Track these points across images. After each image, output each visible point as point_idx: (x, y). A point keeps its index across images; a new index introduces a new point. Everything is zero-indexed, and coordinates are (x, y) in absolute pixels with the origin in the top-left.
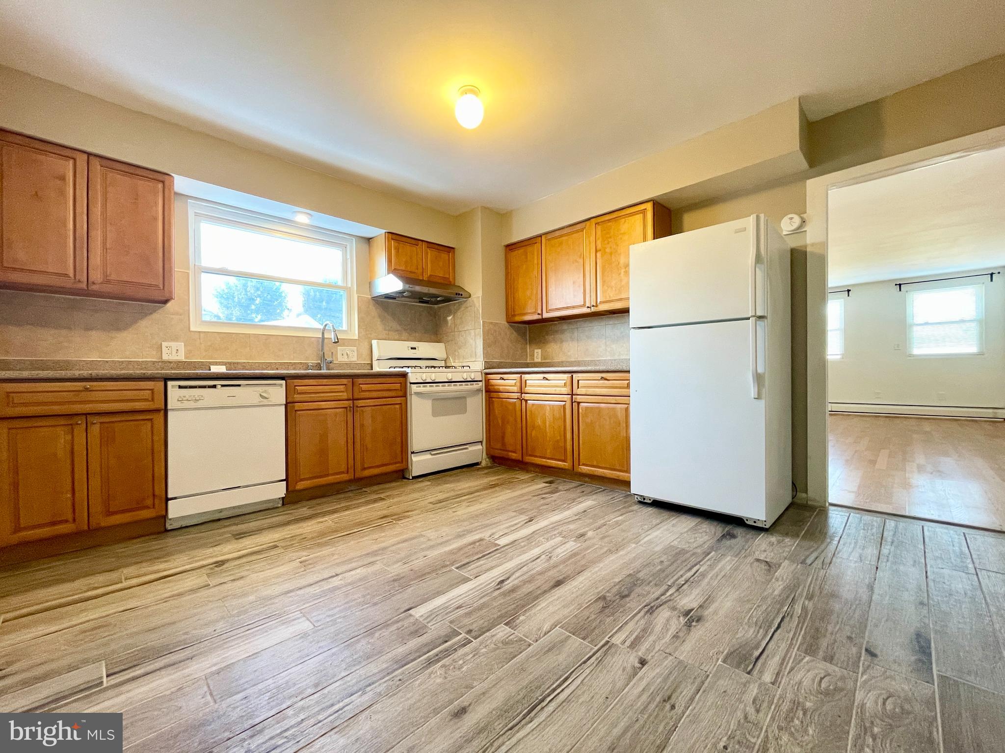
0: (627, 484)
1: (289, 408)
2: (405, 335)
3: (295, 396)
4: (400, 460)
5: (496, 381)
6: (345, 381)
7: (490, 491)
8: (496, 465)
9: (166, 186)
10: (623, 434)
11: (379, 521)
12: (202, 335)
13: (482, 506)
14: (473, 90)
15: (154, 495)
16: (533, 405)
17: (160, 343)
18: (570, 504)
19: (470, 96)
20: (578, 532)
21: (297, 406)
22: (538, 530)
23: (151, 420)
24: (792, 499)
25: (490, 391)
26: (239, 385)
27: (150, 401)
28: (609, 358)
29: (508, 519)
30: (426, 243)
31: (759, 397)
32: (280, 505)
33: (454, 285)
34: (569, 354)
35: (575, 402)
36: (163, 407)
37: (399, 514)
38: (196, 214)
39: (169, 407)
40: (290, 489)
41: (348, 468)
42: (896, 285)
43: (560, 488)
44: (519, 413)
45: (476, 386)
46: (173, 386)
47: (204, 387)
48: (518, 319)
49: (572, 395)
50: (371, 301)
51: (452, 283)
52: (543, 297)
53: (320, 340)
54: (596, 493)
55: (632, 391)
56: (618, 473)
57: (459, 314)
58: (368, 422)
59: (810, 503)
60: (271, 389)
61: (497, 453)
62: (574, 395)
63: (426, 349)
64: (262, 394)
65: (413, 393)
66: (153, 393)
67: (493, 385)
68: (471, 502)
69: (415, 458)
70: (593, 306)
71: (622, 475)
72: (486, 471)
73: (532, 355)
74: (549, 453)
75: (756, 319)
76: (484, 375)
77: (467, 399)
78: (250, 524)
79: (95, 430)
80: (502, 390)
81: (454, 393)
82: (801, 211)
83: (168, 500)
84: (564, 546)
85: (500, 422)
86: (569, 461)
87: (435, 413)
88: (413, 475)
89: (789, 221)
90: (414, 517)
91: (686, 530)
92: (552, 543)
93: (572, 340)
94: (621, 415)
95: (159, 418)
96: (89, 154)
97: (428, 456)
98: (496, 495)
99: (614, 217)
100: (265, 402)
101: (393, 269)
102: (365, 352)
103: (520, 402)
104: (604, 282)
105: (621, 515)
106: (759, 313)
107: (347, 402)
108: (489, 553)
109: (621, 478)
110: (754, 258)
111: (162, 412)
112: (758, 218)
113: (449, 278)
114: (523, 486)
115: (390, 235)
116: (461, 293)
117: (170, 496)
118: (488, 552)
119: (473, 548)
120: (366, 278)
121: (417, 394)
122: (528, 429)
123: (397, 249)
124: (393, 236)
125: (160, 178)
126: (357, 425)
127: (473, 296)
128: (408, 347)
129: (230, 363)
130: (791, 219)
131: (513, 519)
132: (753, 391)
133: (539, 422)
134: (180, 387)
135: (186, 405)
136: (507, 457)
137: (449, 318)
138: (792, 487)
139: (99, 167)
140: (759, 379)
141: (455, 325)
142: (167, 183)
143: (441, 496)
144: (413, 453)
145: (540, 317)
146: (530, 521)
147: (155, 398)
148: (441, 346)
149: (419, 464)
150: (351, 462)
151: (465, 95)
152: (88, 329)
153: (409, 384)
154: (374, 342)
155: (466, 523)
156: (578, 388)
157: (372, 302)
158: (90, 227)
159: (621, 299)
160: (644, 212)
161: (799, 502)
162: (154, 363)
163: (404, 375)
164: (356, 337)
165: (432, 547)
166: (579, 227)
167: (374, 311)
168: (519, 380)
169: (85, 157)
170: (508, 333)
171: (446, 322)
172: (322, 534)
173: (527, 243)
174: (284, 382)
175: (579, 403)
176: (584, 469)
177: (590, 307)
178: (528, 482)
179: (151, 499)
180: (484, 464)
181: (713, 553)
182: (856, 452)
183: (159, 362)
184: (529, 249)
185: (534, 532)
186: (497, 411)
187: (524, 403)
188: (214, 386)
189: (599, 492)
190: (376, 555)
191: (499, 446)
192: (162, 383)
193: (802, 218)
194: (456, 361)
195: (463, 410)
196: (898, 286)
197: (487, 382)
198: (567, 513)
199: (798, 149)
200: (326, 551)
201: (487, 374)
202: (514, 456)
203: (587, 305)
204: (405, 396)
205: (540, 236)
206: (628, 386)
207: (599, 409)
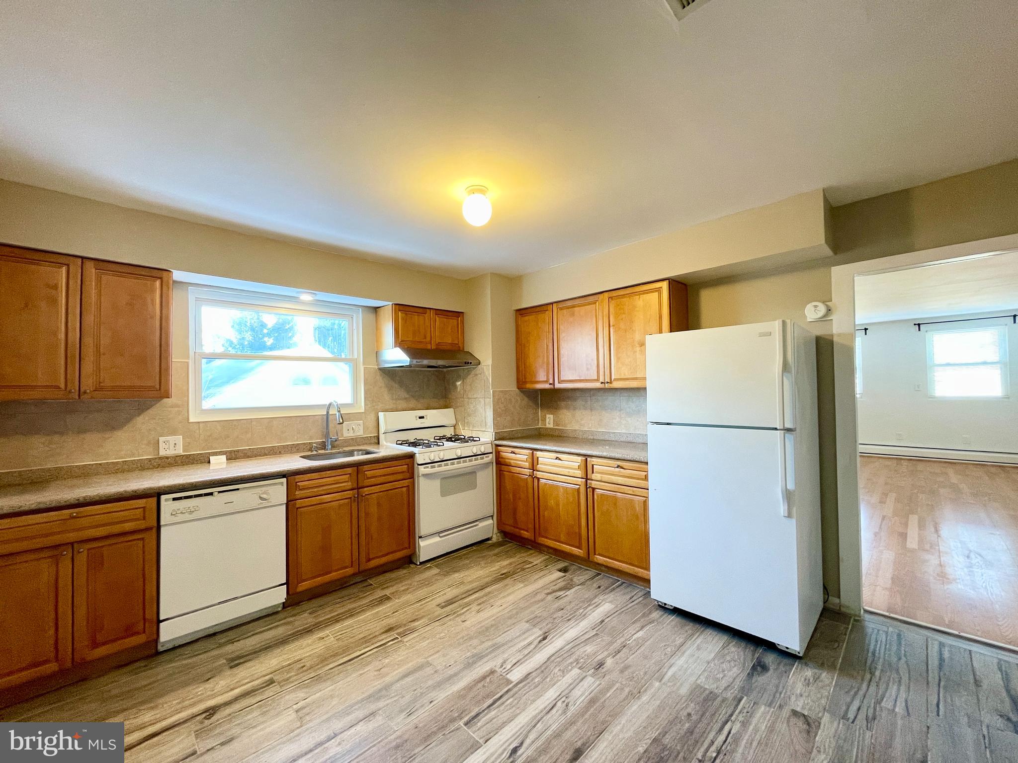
0: (647, 581)
1: (290, 507)
2: (413, 403)
3: (297, 493)
4: (407, 546)
5: (507, 454)
6: (349, 470)
7: (501, 584)
8: (507, 539)
9: (164, 281)
10: (641, 527)
11: (384, 636)
12: (201, 425)
13: (495, 610)
14: (482, 190)
15: (144, 619)
16: (546, 484)
17: (157, 438)
18: (586, 608)
19: (478, 196)
20: (596, 660)
21: (299, 503)
22: (553, 655)
23: (143, 539)
24: (824, 603)
25: (500, 463)
26: (238, 489)
27: (141, 520)
28: (624, 431)
29: (520, 635)
30: (435, 311)
31: (789, 516)
32: (280, 609)
33: (463, 351)
34: (583, 422)
35: (590, 487)
36: (156, 525)
37: (405, 625)
38: (197, 299)
39: (162, 523)
40: (290, 593)
41: (352, 562)
42: (915, 324)
43: (576, 580)
44: (531, 491)
45: (487, 459)
46: (166, 500)
47: (200, 495)
48: (529, 386)
49: (587, 479)
50: (378, 371)
51: (461, 349)
52: (554, 365)
53: (325, 417)
54: (614, 589)
55: (652, 483)
56: (636, 569)
57: (469, 380)
58: (374, 510)
59: (843, 609)
60: (271, 489)
61: (508, 529)
62: (589, 479)
63: (434, 416)
64: (262, 496)
65: (420, 475)
66: (144, 511)
67: (502, 458)
68: (482, 604)
69: (422, 543)
70: (607, 383)
71: (640, 572)
72: (497, 551)
73: (544, 420)
74: (563, 538)
75: (784, 433)
76: (494, 446)
77: (478, 474)
78: (247, 640)
79: (82, 559)
80: (513, 465)
81: (464, 469)
82: (826, 300)
83: (159, 621)
84: (581, 684)
85: (511, 496)
86: (583, 549)
87: (444, 493)
88: (421, 561)
89: (813, 309)
90: (422, 631)
91: (713, 655)
92: (568, 678)
93: (585, 409)
94: (639, 508)
95: (151, 536)
96: (83, 258)
97: (437, 539)
98: (509, 591)
99: (628, 292)
100: (265, 504)
101: (400, 342)
102: (371, 424)
103: (531, 479)
104: (618, 359)
105: (642, 628)
106: (788, 425)
107: (351, 492)
108: (501, 697)
109: (640, 575)
110: (781, 366)
111: (154, 530)
112: (784, 323)
113: (458, 344)
114: (537, 577)
115: (397, 306)
116: (470, 361)
117: (161, 619)
118: (499, 695)
119: (484, 686)
120: (373, 349)
121: (425, 475)
122: (541, 509)
123: (405, 320)
124: (401, 308)
125: (158, 274)
126: (362, 514)
127: (483, 364)
128: (416, 417)
129: (231, 452)
130: (816, 306)
131: (527, 634)
132: (782, 509)
133: (552, 503)
134: (174, 499)
135: (180, 518)
136: (518, 534)
137: (459, 383)
138: (824, 591)
139: (94, 270)
140: (788, 496)
141: (465, 391)
142: (165, 279)
143: (451, 593)
144: (420, 537)
145: (552, 386)
146: (544, 639)
147: (147, 517)
148: (449, 412)
149: (427, 548)
150: (356, 554)
151: (473, 195)
152: (82, 431)
153: (416, 465)
154: (381, 415)
155: (475, 642)
156: (593, 473)
157: (379, 373)
158: (82, 335)
159: (636, 379)
160: (659, 290)
161: (832, 606)
162: (150, 460)
163: (412, 456)
164: (363, 410)
165: (439, 685)
166: (591, 299)
167: (381, 381)
168: (531, 455)
169: (80, 260)
170: (519, 400)
171: (456, 387)
172: (324, 660)
173: (538, 309)
174: (284, 480)
175: (594, 489)
176: (600, 559)
177: (604, 383)
178: (541, 570)
179: (142, 624)
180: (494, 540)
181: (745, 698)
182: (884, 518)
183: (156, 458)
184: (541, 316)
185: (549, 659)
186: (508, 485)
187: (536, 481)
188: (211, 494)
189: (618, 587)
190: (378, 699)
191: (511, 522)
192: (155, 499)
193: (827, 306)
194: (466, 428)
195: (473, 486)
196: (917, 326)
197: (498, 454)
198: (584, 624)
199: (823, 242)
200: (326, 689)
201: (497, 446)
202: (525, 534)
203: (601, 381)
204: (412, 477)
205: (552, 303)
206: (646, 478)
207: (615, 498)
